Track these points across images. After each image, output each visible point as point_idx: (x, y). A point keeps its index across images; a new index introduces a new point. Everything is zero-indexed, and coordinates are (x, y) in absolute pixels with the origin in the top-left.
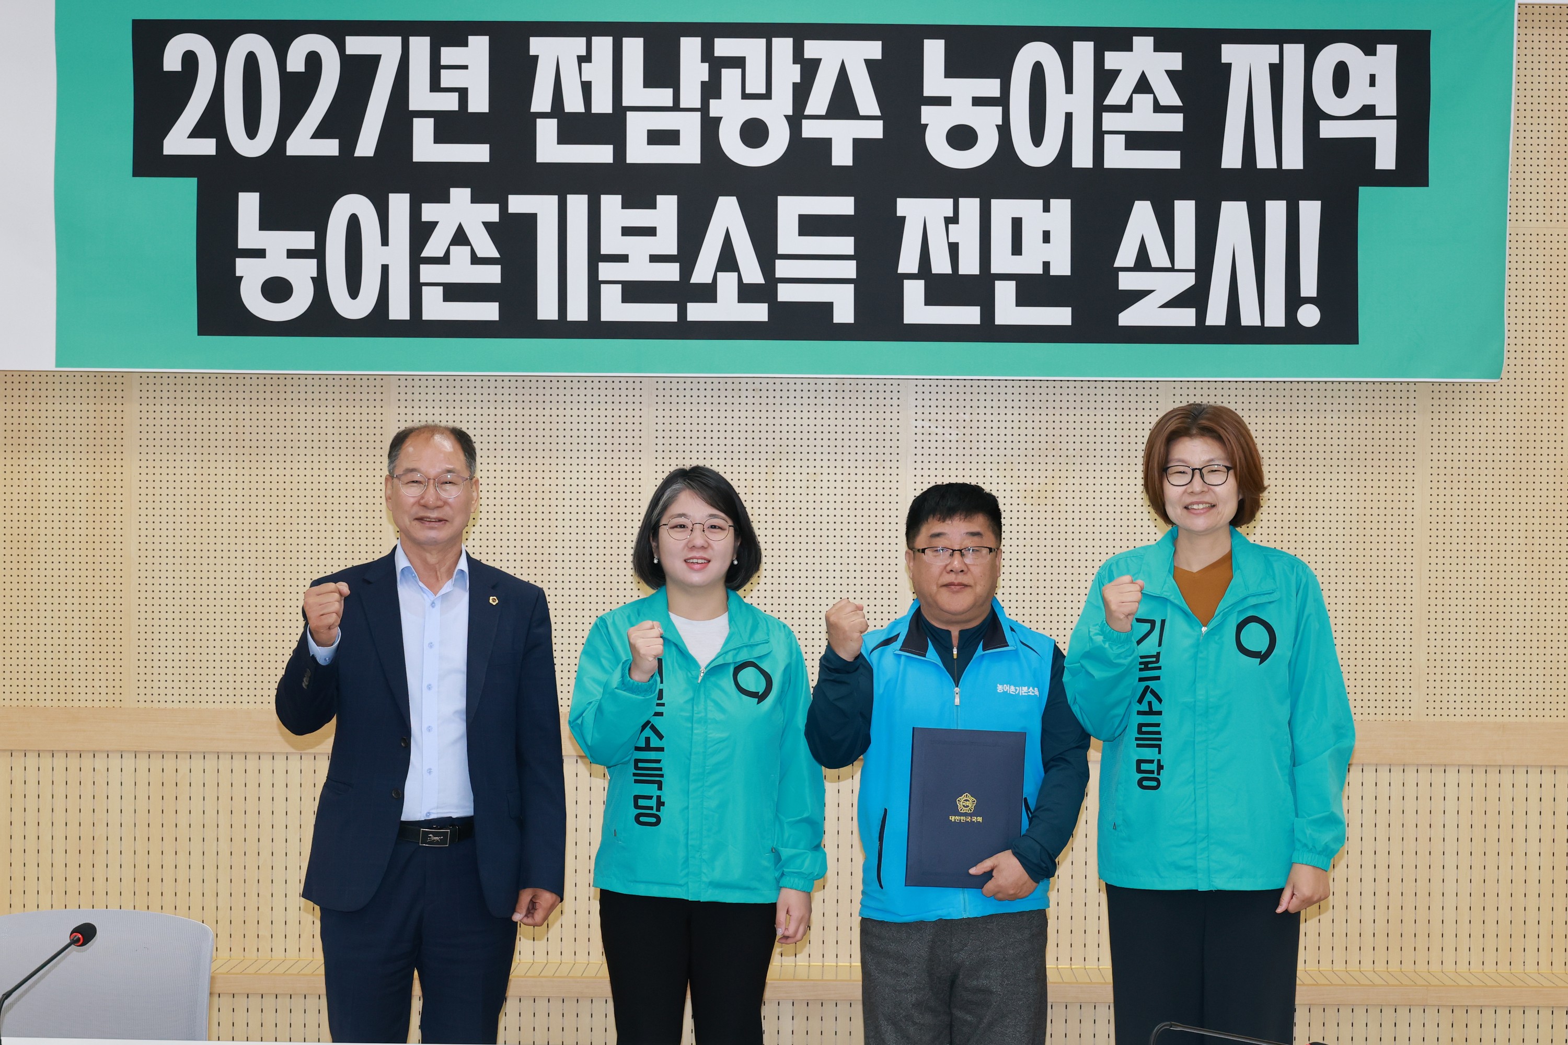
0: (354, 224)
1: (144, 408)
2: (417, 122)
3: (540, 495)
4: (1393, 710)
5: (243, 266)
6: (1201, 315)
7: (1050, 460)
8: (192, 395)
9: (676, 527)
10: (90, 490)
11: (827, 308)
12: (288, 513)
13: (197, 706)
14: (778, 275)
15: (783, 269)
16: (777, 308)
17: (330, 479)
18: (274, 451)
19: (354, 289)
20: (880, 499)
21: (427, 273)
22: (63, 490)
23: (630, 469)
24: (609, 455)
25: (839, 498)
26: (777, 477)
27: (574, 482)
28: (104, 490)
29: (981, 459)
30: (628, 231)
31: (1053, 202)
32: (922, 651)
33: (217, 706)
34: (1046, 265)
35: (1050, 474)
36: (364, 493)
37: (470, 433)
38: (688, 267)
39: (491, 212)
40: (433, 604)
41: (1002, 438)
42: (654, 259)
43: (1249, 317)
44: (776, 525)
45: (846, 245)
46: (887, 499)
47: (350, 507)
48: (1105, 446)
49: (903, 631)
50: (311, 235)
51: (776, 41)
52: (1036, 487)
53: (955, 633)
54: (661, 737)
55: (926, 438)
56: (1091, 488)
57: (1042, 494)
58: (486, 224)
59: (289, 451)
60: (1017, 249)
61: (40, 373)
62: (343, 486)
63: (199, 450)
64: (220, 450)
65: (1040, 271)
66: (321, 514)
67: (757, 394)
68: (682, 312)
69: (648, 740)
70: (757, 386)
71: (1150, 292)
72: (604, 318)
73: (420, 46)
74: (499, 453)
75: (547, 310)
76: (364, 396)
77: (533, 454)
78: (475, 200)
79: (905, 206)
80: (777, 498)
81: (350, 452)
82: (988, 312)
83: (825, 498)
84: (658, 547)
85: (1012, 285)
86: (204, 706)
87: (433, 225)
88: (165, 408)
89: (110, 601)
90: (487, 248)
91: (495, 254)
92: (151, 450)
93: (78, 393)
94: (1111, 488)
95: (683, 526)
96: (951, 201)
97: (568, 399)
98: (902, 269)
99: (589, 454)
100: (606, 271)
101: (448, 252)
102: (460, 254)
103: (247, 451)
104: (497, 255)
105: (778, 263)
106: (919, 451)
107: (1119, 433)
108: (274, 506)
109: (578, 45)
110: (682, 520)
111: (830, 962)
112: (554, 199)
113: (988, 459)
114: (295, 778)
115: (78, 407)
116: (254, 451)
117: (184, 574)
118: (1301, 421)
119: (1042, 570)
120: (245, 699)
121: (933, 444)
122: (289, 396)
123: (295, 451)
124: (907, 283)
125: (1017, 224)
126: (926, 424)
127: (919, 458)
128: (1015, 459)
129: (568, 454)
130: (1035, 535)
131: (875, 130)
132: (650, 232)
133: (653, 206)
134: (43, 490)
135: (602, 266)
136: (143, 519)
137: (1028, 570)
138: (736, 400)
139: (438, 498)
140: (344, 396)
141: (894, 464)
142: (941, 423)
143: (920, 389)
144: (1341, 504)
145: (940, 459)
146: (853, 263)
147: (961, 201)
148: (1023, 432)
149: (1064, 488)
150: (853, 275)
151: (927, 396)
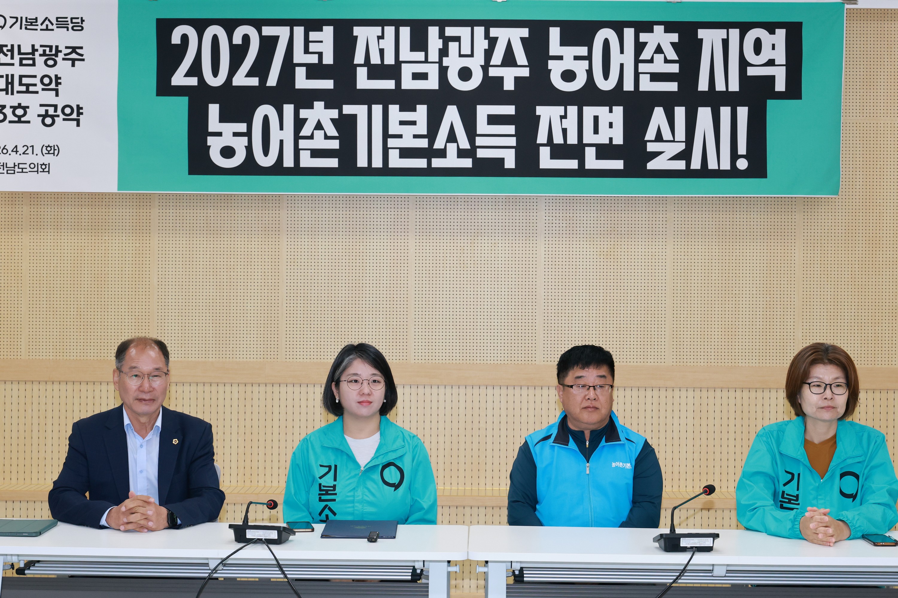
0: (266, 119)
1: (161, 211)
2: (297, 69)
3: (358, 254)
4: (785, 361)
5: (211, 140)
6: (688, 164)
7: (612, 236)
8: (185, 204)
10: (134, 252)
11: (502, 160)
12: (232, 263)
14: (477, 144)
15: (479, 141)
16: (477, 161)
17: (253, 246)
18: (226, 232)
19: (266, 152)
20: (528, 256)
21: (302, 144)
22: (120, 252)
23: (403, 241)
24: (392, 234)
25: (507, 255)
26: (476, 245)
27: (375, 247)
28: (141, 252)
29: (578, 236)
30: (402, 123)
31: (614, 108)
32: (566, 443)
33: (197, 359)
34: (611, 139)
35: (612, 243)
36: (270, 253)
38: (432, 142)
39: (334, 113)
41: (589, 225)
42: (415, 136)
43: (712, 165)
44: (476, 269)
45: (511, 129)
47: (263, 260)
48: (640, 229)
50: (245, 125)
51: (476, 28)
52: (605, 250)
55: (551, 225)
56: (633, 250)
57: (609, 253)
58: (332, 120)
60: (596, 131)
61: (109, 194)
62: (260, 250)
63: (188, 232)
64: (198, 232)
65: (607, 142)
66: (249, 264)
67: (466, 204)
68: (429, 163)
70: (466, 200)
71: (662, 152)
72: (390, 166)
73: (299, 31)
74: (337, 233)
75: (362, 162)
76: (271, 205)
78: (326, 107)
79: (540, 110)
80: (476, 255)
81: (263, 233)
82: (582, 163)
83: (500, 255)
85: (594, 149)
86: (190, 359)
87: (305, 120)
88: (171, 211)
89: (144, 307)
90: (332, 131)
92: (164, 232)
93: (128, 204)
94: (643, 250)
96: (563, 108)
97: (372, 206)
98: (538, 142)
99: (382, 234)
100: (391, 142)
101: (313, 133)
102: (319, 134)
103: (212, 232)
104: (337, 135)
105: (477, 138)
106: (547, 232)
107: (647, 223)
108: (225, 260)
109: (377, 30)
112: (365, 107)
113: (582, 236)
114: (235, 396)
115: (128, 210)
116: (215, 232)
117: (180, 294)
118: (738, 216)
119: (608, 291)
120: (211, 356)
121: (554, 228)
122: (233, 205)
123: (236, 232)
124: (541, 148)
125: (596, 119)
126: (551, 218)
127: (547, 235)
128: (595, 236)
129: (372, 234)
130: (605, 274)
131: (525, 72)
132: (414, 123)
133: (414, 110)
134: (110, 252)
135: (390, 140)
136: (160, 266)
137: (601, 291)
138: (456, 207)
140: (260, 205)
141: (535, 238)
142: (558, 218)
143: (547, 201)
144: (758, 258)
145: (557, 235)
146: (515, 138)
147: (568, 107)
148: (599, 222)
149: (619, 250)
150: (515, 145)
151: (551, 204)
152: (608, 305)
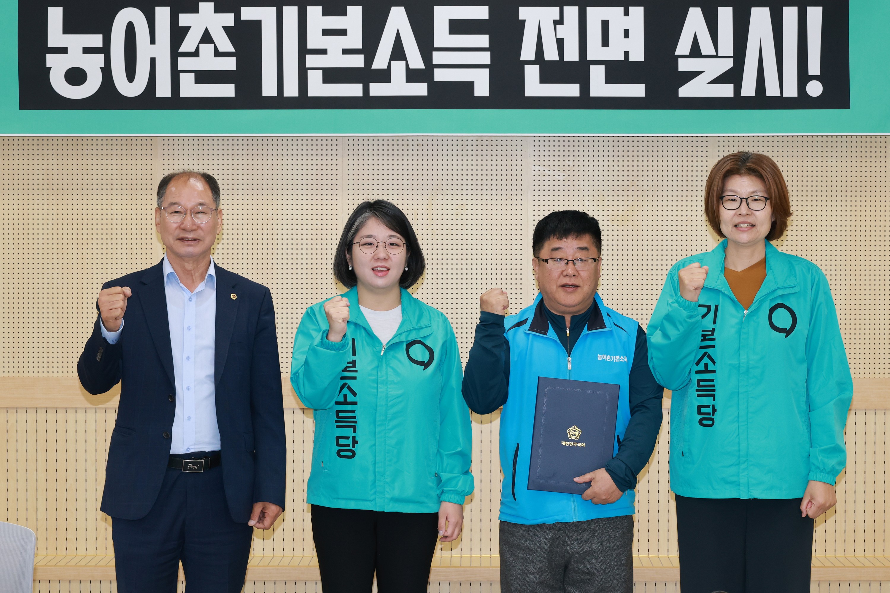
0: (130, 29)
3: (265, 222)
4: (877, 371)
5: (51, 60)
6: (738, 89)
7: (630, 193)
8: (16, 152)
9: (365, 244)
11: (471, 85)
13: (21, 374)
14: (435, 62)
15: (437, 58)
16: (434, 86)
17: (114, 212)
18: (75, 192)
19: (131, 76)
20: (509, 222)
21: (183, 63)
23: (329, 202)
24: (314, 192)
25: (479, 222)
27: (290, 212)
29: (581, 193)
30: (326, 32)
31: (631, 9)
32: (545, 331)
33: (36, 375)
34: (627, 54)
35: (630, 203)
36: (139, 222)
37: (216, 177)
38: (370, 58)
39: (229, 19)
40: (190, 299)
41: (596, 178)
42: (346, 52)
43: (772, 90)
44: (435, 242)
45: (483, 40)
46: (514, 222)
47: (129, 232)
48: (670, 183)
49: (531, 316)
50: (100, 37)
52: (620, 213)
53: (568, 319)
54: (355, 394)
55: (541, 178)
56: (660, 213)
57: (625, 218)
58: (225, 28)
59: (85, 192)
60: (605, 42)
62: (124, 217)
63: (21, 192)
64: (36, 192)
65: (622, 58)
66: (109, 236)
67: (420, 148)
68: (366, 90)
69: (345, 396)
70: (420, 142)
71: (700, 73)
72: (310, 94)
74: (235, 192)
75: (269, 89)
76: (139, 152)
77: (260, 192)
78: (217, 11)
79: (525, 13)
80: (435, 222)
81: (129, 192)
82: (585, 88)
83: (469, 222)
84: (351, 258)
85: (602, 68)
86: (26, 375)
87: (187, 29)
90: (226, 45)
91: (232, 49)
94: (675, 213)
95: (370, 244)
96: (558, 9)
97: (285, 152)
98: (523, 58)
99: (300, 192)
100: (311, 60)
101: (198, 48)
102: (207, 49)
103: (55, 192)
104: (232, 50)
105: (435, 54)
106: (537, 188)
107: (680, 173)
108: (75, 231)
110: (369, 240)
111: (476, 554)
112: (273, 10)
113: (586, 193)
114: (91, 426)
118: (810, 164)
119: (625, 272)
120: (55, 370)
121: (547, 183)
122: (85, 152)
123: (90, 192)
124: (527, 67)
125: (605, 24)
126: (542, 168)
127: (537, 193)
128: (606, 193)
129: (285, 192)
130: (620, 248)
132: (343, 32)
133: (344, 14)
135: (309, 57)
137: (615, 272)
138: (405, 152)
139: (194, 224)
140: (124, 152)
141: (519, 197)
142: (552, 168)
143: (537, 143)
144: (839, 223)
145: (551, 193)
146: (488, 54)
147: (565, 8)
148: (611, 173)
149: (640, 213)
150: (488, 62)
151: (542, 148)
152: (625, 292)
